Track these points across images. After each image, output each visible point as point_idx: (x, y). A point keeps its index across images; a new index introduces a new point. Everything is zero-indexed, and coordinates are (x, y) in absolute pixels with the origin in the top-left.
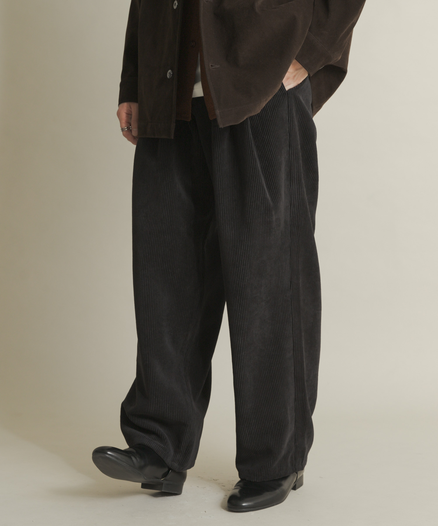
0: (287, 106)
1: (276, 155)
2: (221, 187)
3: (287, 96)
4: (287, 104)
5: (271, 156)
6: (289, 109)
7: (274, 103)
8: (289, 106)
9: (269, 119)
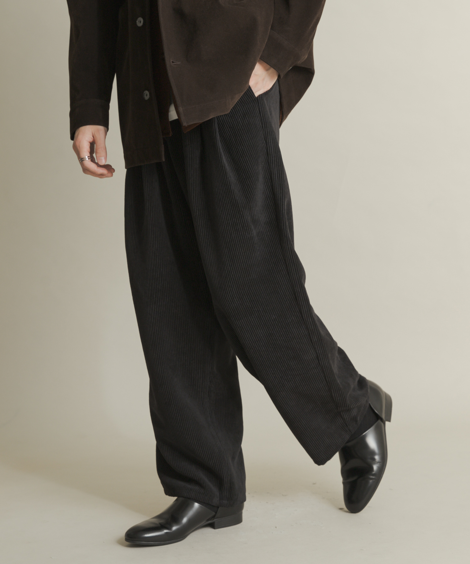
0: (259, 112)
1: (252, 165)
2: (197, 208)
3: (257, 102)
4: (258, 110)
5: (248, 167)
6: (262, 115)
7: (244, 111)
8: (261, 112)
9: (241, 128)
